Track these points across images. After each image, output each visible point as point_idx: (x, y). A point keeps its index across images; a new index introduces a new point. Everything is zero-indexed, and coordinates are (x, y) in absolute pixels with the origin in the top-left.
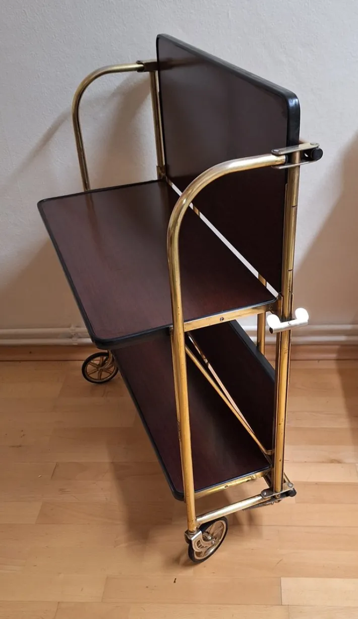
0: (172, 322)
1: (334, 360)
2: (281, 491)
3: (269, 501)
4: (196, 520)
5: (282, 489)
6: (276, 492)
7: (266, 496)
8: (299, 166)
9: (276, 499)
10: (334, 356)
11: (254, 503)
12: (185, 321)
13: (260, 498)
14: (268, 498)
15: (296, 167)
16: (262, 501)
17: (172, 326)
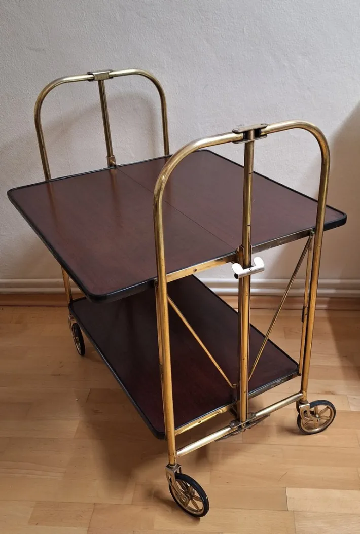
0: (156, 276)
1: (325, 310)
2: (246, 420)
3: (237, 430)
4: (176, 453)
5: (247, 418)
6: (242, 422)
7: (234, 426)
8: (253, 142)
9: (242, 428)
10: (324, 306)
11: (225, 433)
12: (168, 274)
13: (229, 429)
14: (236, 428)
15: (251, 142)
16: (231, 432)
17: (156, 279)
